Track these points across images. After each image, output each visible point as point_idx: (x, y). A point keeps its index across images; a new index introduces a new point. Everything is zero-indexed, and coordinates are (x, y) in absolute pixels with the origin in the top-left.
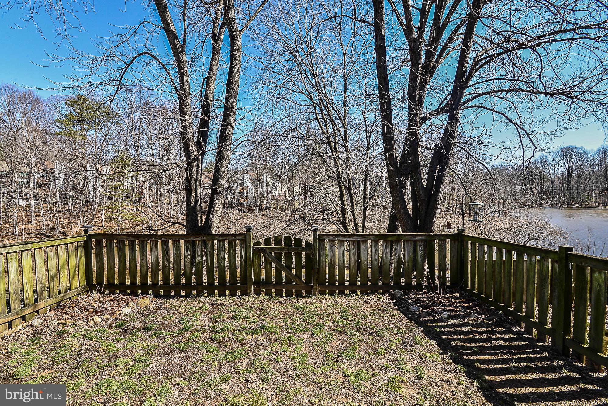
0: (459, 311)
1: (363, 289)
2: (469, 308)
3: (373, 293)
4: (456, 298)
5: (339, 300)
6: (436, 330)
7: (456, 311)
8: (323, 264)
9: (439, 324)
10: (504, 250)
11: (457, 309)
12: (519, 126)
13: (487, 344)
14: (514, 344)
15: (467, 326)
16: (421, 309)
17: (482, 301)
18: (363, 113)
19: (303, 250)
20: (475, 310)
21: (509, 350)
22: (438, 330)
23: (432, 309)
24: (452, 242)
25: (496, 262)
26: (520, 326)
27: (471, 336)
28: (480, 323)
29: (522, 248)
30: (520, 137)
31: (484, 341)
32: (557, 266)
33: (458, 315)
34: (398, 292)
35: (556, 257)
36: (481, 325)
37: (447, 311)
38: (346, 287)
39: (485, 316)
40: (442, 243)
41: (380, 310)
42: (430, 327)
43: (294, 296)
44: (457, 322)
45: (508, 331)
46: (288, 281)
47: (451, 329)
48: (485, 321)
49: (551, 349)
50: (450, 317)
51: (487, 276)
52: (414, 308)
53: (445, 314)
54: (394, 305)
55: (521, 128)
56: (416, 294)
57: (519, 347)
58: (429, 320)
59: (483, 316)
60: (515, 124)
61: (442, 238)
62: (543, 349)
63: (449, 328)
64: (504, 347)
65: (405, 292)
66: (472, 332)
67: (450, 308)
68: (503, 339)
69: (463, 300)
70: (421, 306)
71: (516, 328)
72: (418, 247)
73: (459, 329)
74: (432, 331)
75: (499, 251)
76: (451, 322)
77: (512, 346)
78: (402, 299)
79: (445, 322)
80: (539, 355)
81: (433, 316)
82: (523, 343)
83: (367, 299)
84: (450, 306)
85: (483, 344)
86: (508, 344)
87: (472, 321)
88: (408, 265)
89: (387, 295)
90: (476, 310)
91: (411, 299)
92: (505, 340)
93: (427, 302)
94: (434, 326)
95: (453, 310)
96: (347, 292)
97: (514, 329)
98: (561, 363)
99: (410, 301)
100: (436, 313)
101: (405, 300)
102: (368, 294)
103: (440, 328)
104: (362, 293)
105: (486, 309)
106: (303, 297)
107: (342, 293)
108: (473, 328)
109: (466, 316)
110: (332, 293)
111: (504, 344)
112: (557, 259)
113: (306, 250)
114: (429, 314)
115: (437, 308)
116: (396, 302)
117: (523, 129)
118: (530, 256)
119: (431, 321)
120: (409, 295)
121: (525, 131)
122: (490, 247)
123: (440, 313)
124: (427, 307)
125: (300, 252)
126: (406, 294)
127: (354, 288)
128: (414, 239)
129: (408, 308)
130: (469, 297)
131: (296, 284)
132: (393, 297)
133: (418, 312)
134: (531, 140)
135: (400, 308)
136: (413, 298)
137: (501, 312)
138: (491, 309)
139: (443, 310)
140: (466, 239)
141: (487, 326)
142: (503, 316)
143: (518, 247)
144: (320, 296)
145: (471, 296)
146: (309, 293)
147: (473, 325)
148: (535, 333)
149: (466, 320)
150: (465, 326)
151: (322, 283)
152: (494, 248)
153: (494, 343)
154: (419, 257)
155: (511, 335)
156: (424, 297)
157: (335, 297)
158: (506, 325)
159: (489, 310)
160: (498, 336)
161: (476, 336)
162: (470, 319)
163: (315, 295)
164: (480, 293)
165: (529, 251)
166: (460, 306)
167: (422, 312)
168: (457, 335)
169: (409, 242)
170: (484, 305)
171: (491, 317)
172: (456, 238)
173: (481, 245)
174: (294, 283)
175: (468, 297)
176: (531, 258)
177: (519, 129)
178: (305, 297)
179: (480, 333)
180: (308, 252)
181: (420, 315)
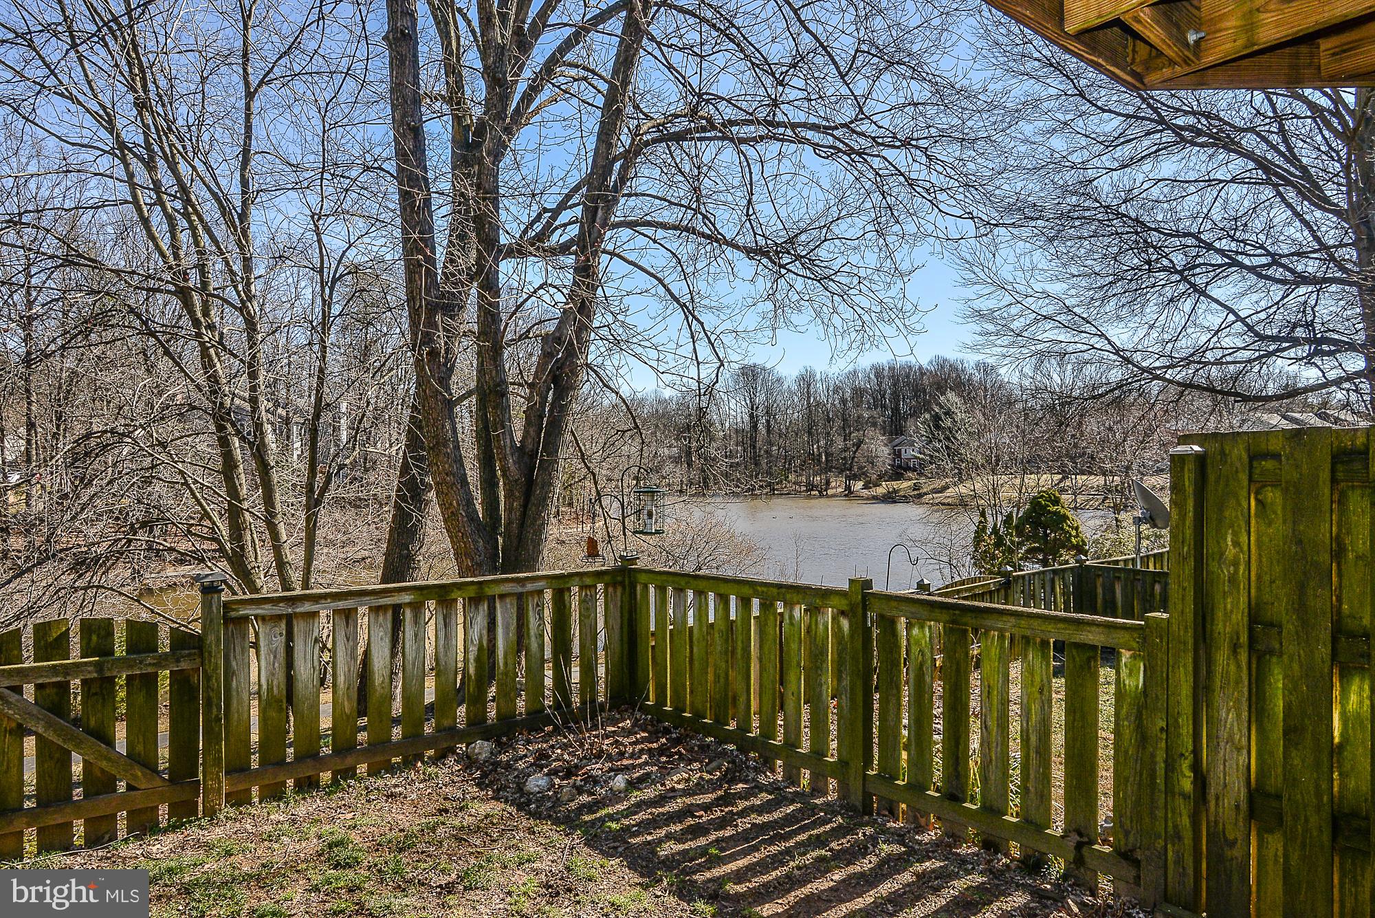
0: (646, 763)
1: (379, 758)
2: (662, 751)
3: (408, 763)
4: (629, 732)
5: (302, 810)
6: (610, 827)
7: (641, 766)
8: (240, 702)
9: (610, 810)
10: (733, 598)
11: (640, 761)
12: (690, 312)
13: (729, 832)
14: (777, 815)
15: (674, 798)
16: (557, 781)
17: (685, 730)
18: (316, 217)
19: (162, 661)
20: (676, 753)
21: (773, 832)
22: (614, 826)
23: (584, 774)
24: (610, 590)
25: (716, 628)
26: (773, 771)
27: (690, 821)
28: (698, 784)
29: (775, 591)
30: (693, 337)
31: (722, 823)
32: (845, 623)
33: (648, 775)
34: (482, 748)
35: (843, 604)
36: (700, 788)
37: (618, 771)
38: (321, 763)
39: (701, 762)
40: (586, 595)
41: (446, 811)
42: (593, 822)
43: (122, 834)
44: (650, 793)
45: (756, 787)
46: (98, 784)
47: (641, 816)
48: (707, 776)
49: (841, 806)
50: (632, 785)
51: (696, 664)
52: (537, 782)
53: (619, 782)
54: (478, 785)
55: (694, 317)
56: (529, 742)
57: (788, 820)
58: (583, 806)
59: (696, 765)
60: (682, 307)
61: (588, 581)
62: (830, 809)
63: (636, 813)
64: (763, 827)
65: (499, 743)
66: (688, 811)
67: (625, 762)
68: (753, 809)
69: (643, 735)
70: (554, 773)
71: (766, 776)
72: (531, 613)
73: (660, 810)
74: (602, 832)
75: (723, 599)
76: (636, 796)
77: (775, 821)
78: (497, 764)
79: (620, 800)
80: (828, 827)
81: (591, 794)
82: (792, 808)
83: (396, 786)
84: (622, 755)
85: (720, 834)
86: (766, 818)
87: (679, 782)
88: (506, 664)
89: (451, 760)
90: (679, 753)
91: (521, 759)
92: (760, 810)
93: (566, 757)
94: (602, 820)
95: (634, 767)
96: (326, 777)
97: (762, 779)
98: (869, 830)
99: (521, 765)
100: (595, 781)
101: (508, 766)
102: (391, 769)
103: (618, 820)
104: (374, 772)
105: (698, 746)
106: (165, 831)
107: (307, 785)
108: (688, 801)
109: (665, 771)
110: (274, 794)
111: (759, 820)
112: (845, 608)
113: (178, 661)
114: (580, 790)
115: (596, 768)
116: (484, 775)
117: (698, 320)
118: (789, 605)
119: (591, 808)
120: (514, 749)
121: (702, 324)
122: (700, 593)
123: (605, 782)
124: (569, 772)
125: (150, 670)
126: (502, 747)
127: (349, 761)
128: (520, 590)
129: (520, 788)
130: (656, 723)
131: (130, 788)
132: (469, 762)
133: (549, 790)
134: (713, 345)
135: (498, 790)
136: (525, 756)
137: (731, 747)
138: (708, 746)
139: (611, 770)
140: (643, 578)
141: (715, 786)
142: (737, 756)
143: (765, 589)
144: (232, 812)
145: (659, 721)
146: (184, 812)
147: (687, 793)
148: (806, 776)
149: (669, 785)
150: (670, 798)
151: (238, 769)
152: (711, 595)
153: (743, 824)
154: (533, 639)
155: (765, 796)
156: (552, 747)
157: (287, 803)
158: (747, 776)
159: (704, 748)
160: (742, 804)
161: (702, 816)
162: (675, 778)
163: (211, 813)
164: (679, 709)
165: (788, 596)
166: (641, 751)
167: (560, 786)
168: (660, 828)
169: (508, 600)
170: (692, 738)
171: (714, 764)
172: (619, 578)
173: (680, 591)
174: (122, 786)
175: (653, 725)
176: (791, 610)
177: (690, 318)
178: (173, 828)
179: (707, 808)
180: (184, 665)
181: (558, 799)
